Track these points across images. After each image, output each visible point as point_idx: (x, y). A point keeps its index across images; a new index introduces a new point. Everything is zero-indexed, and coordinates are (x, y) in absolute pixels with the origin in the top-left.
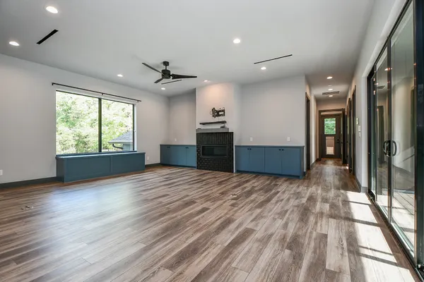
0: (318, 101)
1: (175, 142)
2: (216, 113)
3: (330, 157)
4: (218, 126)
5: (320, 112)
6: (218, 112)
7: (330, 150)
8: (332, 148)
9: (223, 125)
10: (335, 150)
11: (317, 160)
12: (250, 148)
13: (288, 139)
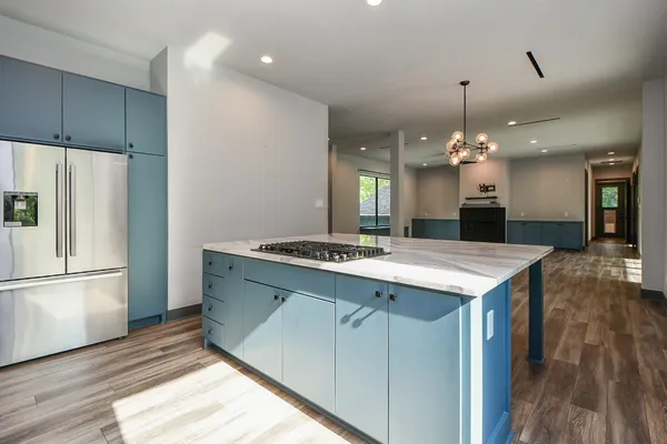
0: (595, 168)
1: (426, 216)
2: (485, 188)
3: (610, 236)
4: (488, 202)
5: (597, 180)
6: (487, 187)
7: (610, 228)
8: (613, 225)
9: (493, 200)
10: (617, 227)
11: (593, 239)
12: (524, 223)
13: (566, 215)
